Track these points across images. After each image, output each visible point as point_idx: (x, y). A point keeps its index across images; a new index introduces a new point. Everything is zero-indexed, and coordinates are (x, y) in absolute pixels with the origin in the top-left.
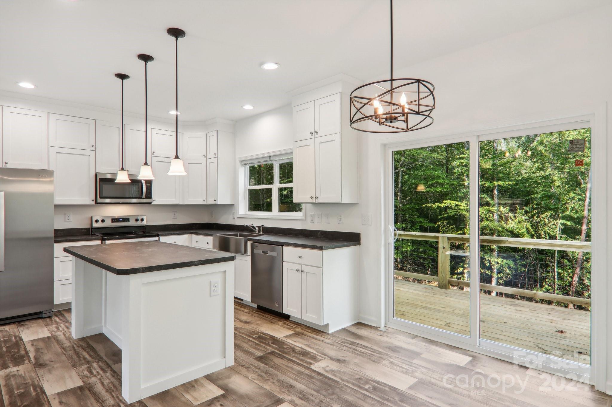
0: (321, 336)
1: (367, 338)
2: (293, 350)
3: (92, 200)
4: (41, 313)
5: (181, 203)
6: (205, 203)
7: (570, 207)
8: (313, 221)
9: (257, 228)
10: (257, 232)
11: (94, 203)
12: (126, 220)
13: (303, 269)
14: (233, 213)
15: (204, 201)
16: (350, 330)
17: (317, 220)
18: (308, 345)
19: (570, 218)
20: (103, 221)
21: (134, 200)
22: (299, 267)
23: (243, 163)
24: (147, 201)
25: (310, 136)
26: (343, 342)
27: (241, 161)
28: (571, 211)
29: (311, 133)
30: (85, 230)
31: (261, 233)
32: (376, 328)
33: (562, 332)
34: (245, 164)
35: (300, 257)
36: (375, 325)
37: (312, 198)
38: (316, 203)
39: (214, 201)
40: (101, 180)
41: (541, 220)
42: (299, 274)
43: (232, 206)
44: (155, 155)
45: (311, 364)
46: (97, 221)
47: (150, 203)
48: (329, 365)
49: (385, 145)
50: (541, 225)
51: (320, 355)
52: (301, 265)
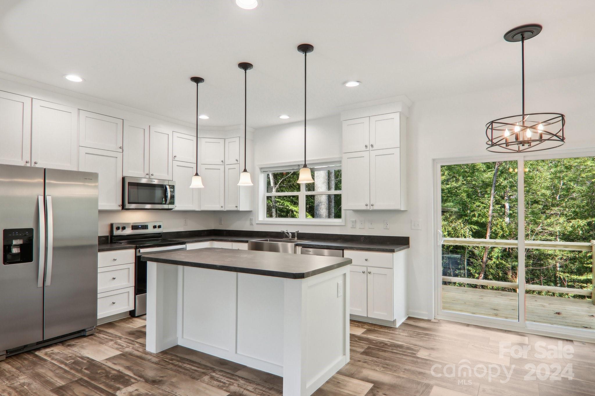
0: (393, 331)
1: (432, 329)
2: (386, 344)
3: (119, 206)
4: (84, 330)
5: (197, 209)
6: (223, 209)
7: (477, 214)
8: (355, 227)
9: (290, 234)
10: (290, 238)
11: (120, 208)
12: (145, 227)
13: (369, 271)
14: (251, 220)
15: (222, 207)
16: (411, 324)
17: (358, 225)
18: (391, 339)
19: (476, 223)
20: (124, 228)
21: (148, 206)
22: (364, 269)
23: (263, 170)
24: (170, 206)
25: (364, 149)
26: (417, 334)
27: (261, 168)
28: (478, 217)
29: (366, 146)
30: (104, 238)
31: (296, 238)
32: (429, 321)
33: (559, 313)
34: (264, 171)
35: (366, 260)
36: (426, 318)
37: (367, 205)
38: (371, 210)
39: (236, 207)
40: (130, 184)
41: (458, 225)
42: (365, 275)
43: (249, 212)
44: (176, 159)
45: (415, 354)
46: (118, 228)
47: (172, 209)
48: (430, 353)
49: (434, 160)
50: (459, 229)
51: (413, 346)
52: (367, 267)
